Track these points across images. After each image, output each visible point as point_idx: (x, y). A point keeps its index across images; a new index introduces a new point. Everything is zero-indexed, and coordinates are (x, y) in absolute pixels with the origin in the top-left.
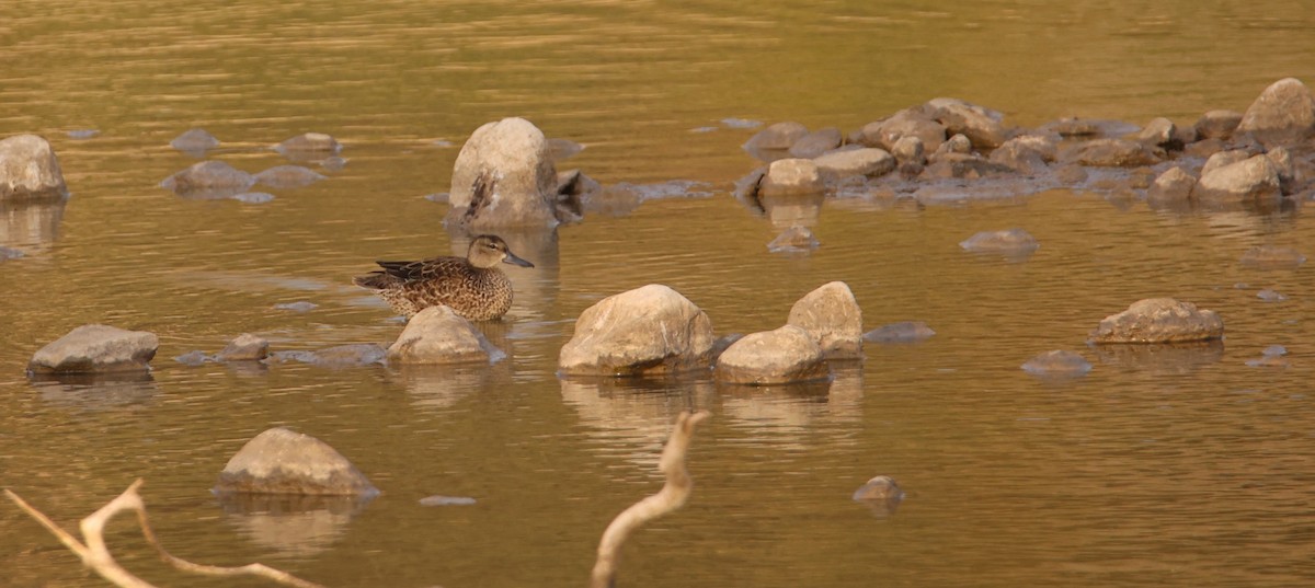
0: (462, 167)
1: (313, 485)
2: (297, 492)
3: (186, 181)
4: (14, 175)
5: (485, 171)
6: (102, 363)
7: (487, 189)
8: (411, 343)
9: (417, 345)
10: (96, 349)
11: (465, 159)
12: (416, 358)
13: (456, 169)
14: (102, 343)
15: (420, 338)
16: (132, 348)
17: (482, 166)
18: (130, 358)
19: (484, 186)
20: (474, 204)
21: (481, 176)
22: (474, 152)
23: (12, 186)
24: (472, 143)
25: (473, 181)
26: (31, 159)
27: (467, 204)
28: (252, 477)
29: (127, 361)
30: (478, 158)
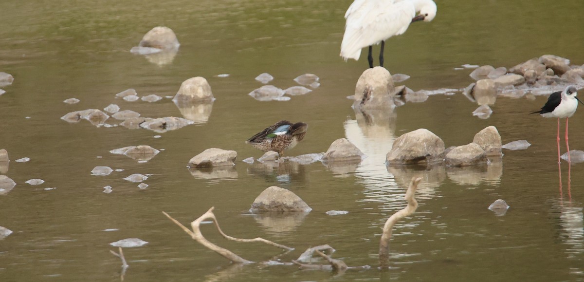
0: (359, 85)
1: (287, 207)
2: (281, 210)
3: (258, 93)
4: (193, 92)
5: (367, 87)
6: (215, 163)
7: (369, 93)
8: (331, 153)
9: (334, 153)
10: (213, 157)
11: (360, 83)
12: (334, 158)
13: (357, 86)
14: (215, 155)
15: (335, 151)
16: (227, 157)
17: (366, 85)
18: (226, 160)
19: (367, 93)
20: (364, 100)
21: (366, 89)
22: (363, 80)
23: (192, 96)
24: (362, 77)
25: (363, 91)
26: (199, 86)
27: (361, 100)
28: (264, 205)
29: (225, 162)
30: (365, 82)
